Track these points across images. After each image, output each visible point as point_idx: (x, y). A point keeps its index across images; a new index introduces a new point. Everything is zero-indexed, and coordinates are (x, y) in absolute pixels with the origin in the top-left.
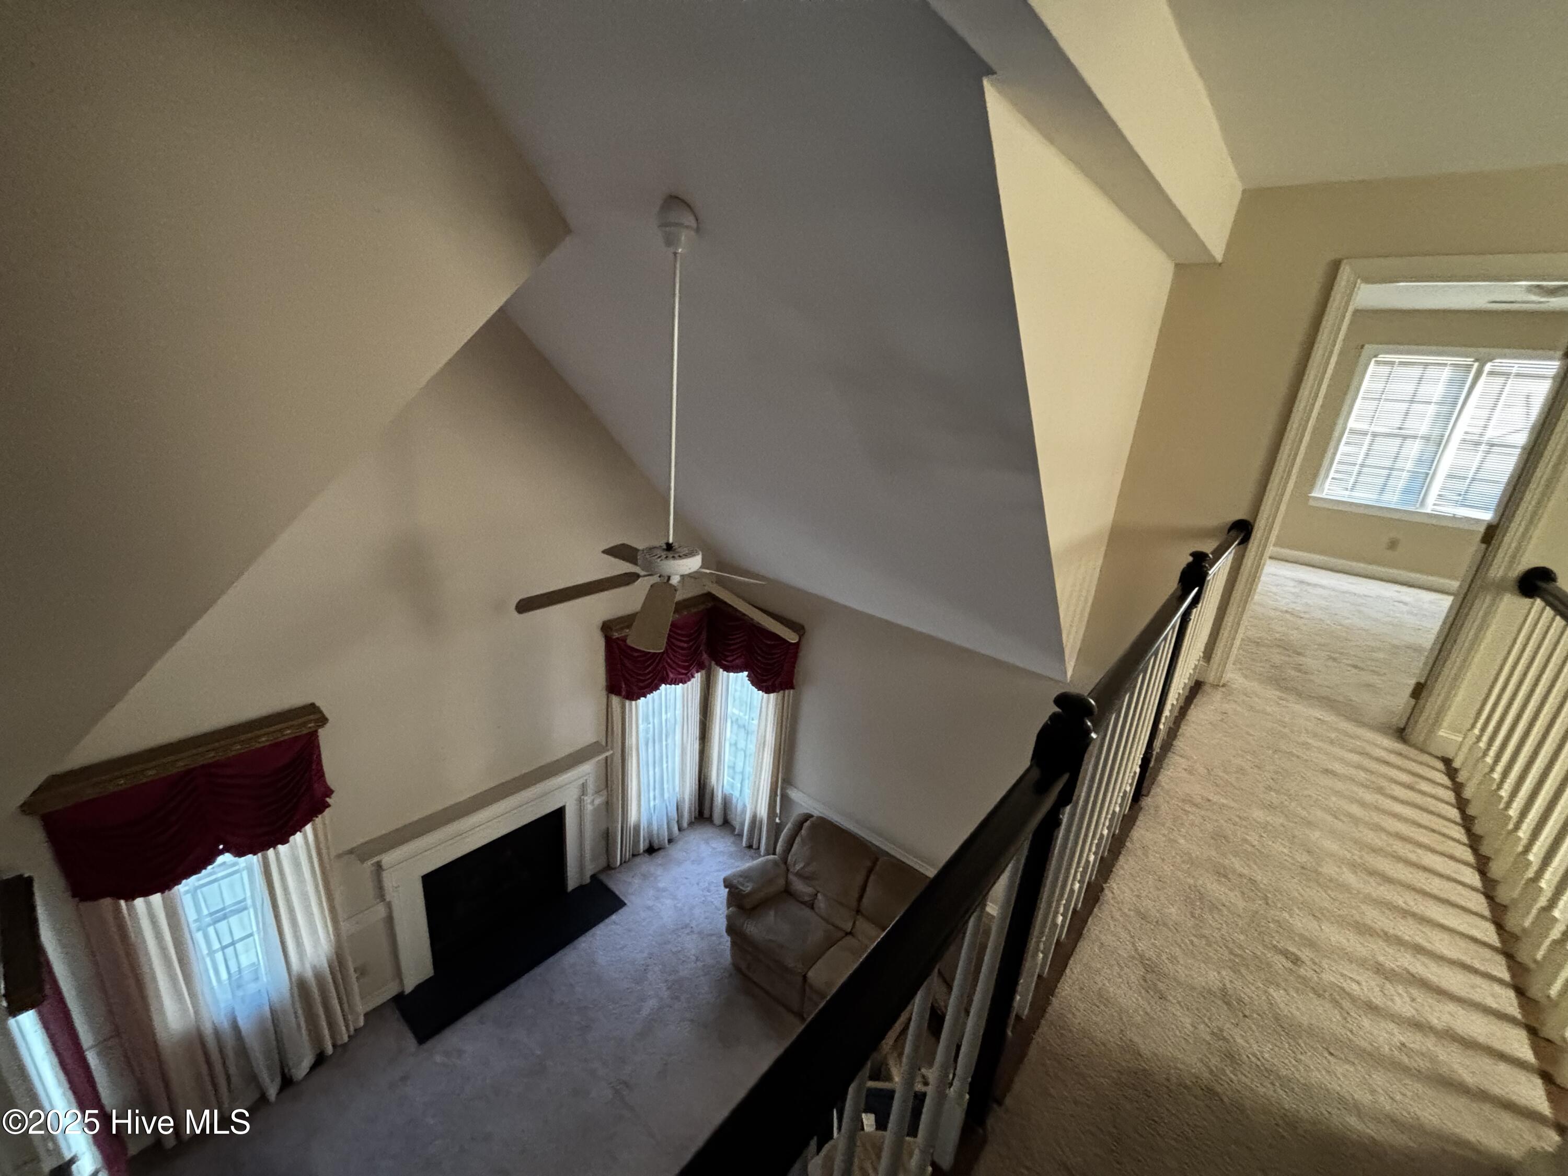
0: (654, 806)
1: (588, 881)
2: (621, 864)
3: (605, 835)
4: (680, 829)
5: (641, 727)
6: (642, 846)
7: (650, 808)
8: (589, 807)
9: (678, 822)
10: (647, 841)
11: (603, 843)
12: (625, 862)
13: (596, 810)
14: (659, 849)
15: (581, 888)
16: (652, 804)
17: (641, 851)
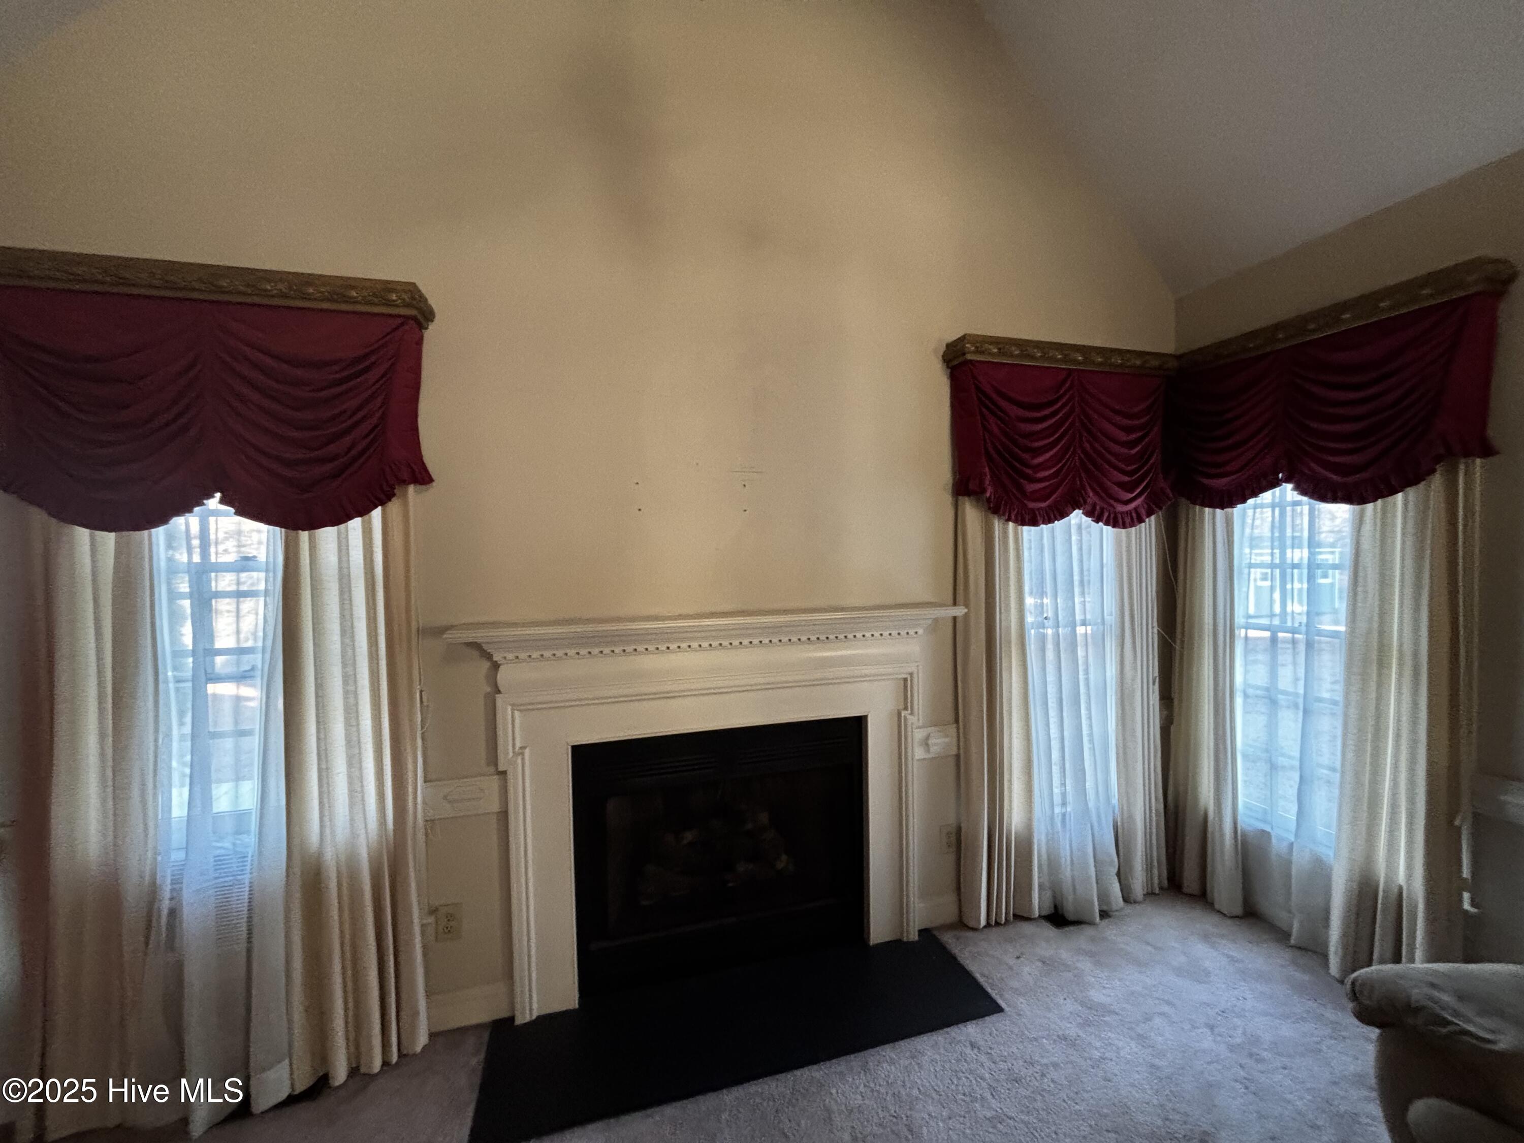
0: (1064, 815)
1: (914, 936)
2: (988, 925)
3: (953, 839)
4: (1126, 900)
5: (1029, 601)
6: (1037, 902)
7: (1052, 818)
8: (919, 753)
9: (1118, 874)
10: (1048, 894)
11: (951, 858)
12: (998, 924)
13: (934, 763)
14: (1078, 923)
15: (896, 946)
16: (1057, 810)
17: (1037, 914)
